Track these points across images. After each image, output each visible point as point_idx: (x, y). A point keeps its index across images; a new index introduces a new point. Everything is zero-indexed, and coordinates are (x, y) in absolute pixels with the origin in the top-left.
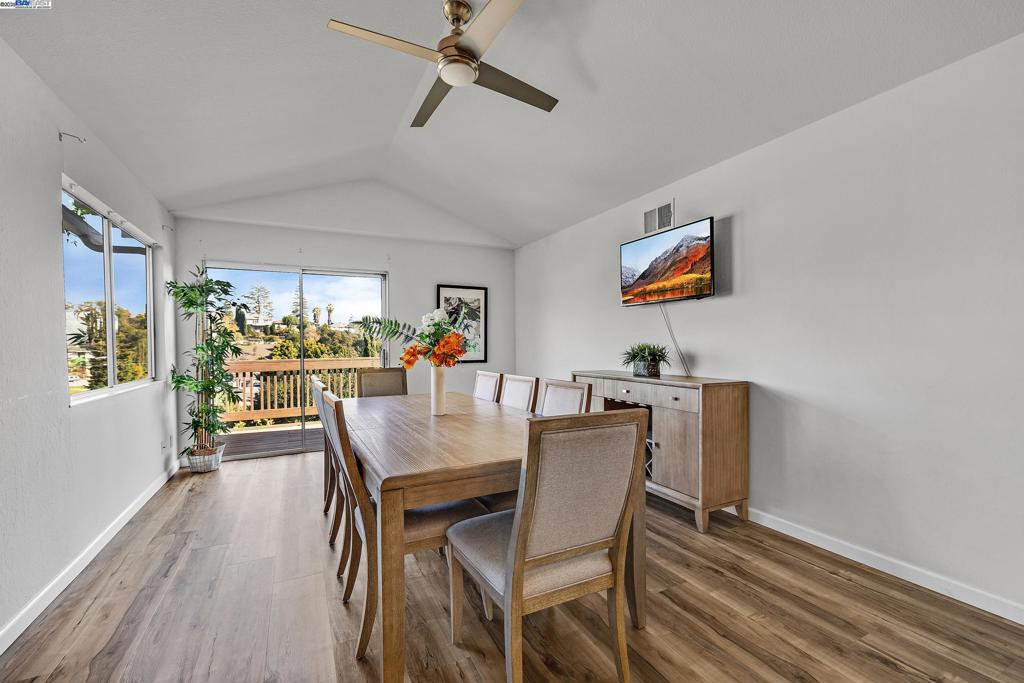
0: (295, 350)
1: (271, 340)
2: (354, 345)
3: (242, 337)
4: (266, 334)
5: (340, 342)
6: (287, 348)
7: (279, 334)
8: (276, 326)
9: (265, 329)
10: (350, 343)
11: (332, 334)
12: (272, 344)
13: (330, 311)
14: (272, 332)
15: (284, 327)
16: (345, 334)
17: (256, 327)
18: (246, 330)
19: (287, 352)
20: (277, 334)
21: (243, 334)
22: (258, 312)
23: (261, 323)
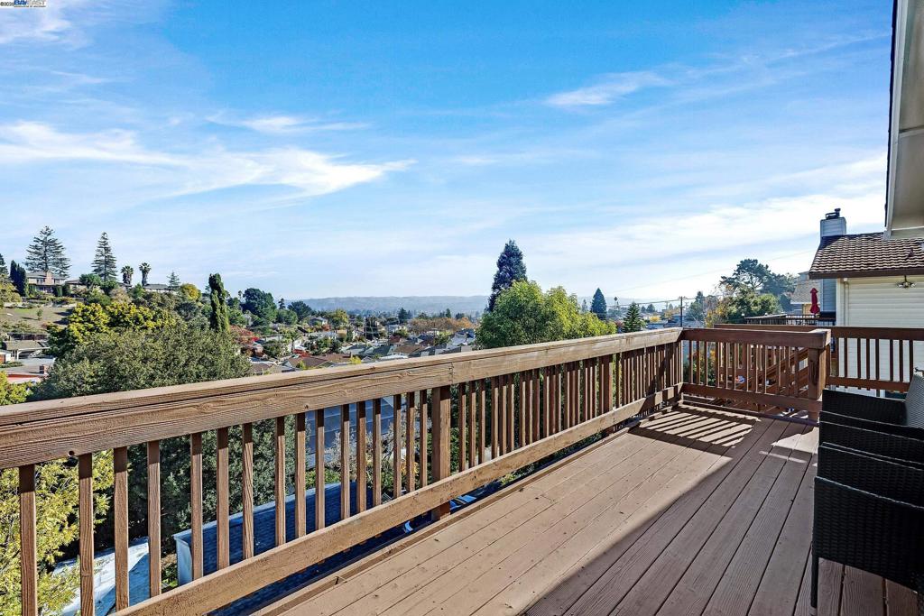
0: (104, 315)
1: (63, 302)
2: (177, 309)
3: (21, 298)
4: (56, 296)
5: (159, 305)
6: (93, 313)
7: (77, 295)
8: (71, 286)
9: (54, 290)
10: (173, 306)
11: (148, 297)
12: (66, 307)
13: (145, 272)
14: (65, 292)
15: (82, 288)
16: (166, 297)
17: (42, 287)
18: (27, 290)
19: (92, 318)
20: (72, 296)
21: (22, 294)
22: (45, 270)
23: (49, 281)
